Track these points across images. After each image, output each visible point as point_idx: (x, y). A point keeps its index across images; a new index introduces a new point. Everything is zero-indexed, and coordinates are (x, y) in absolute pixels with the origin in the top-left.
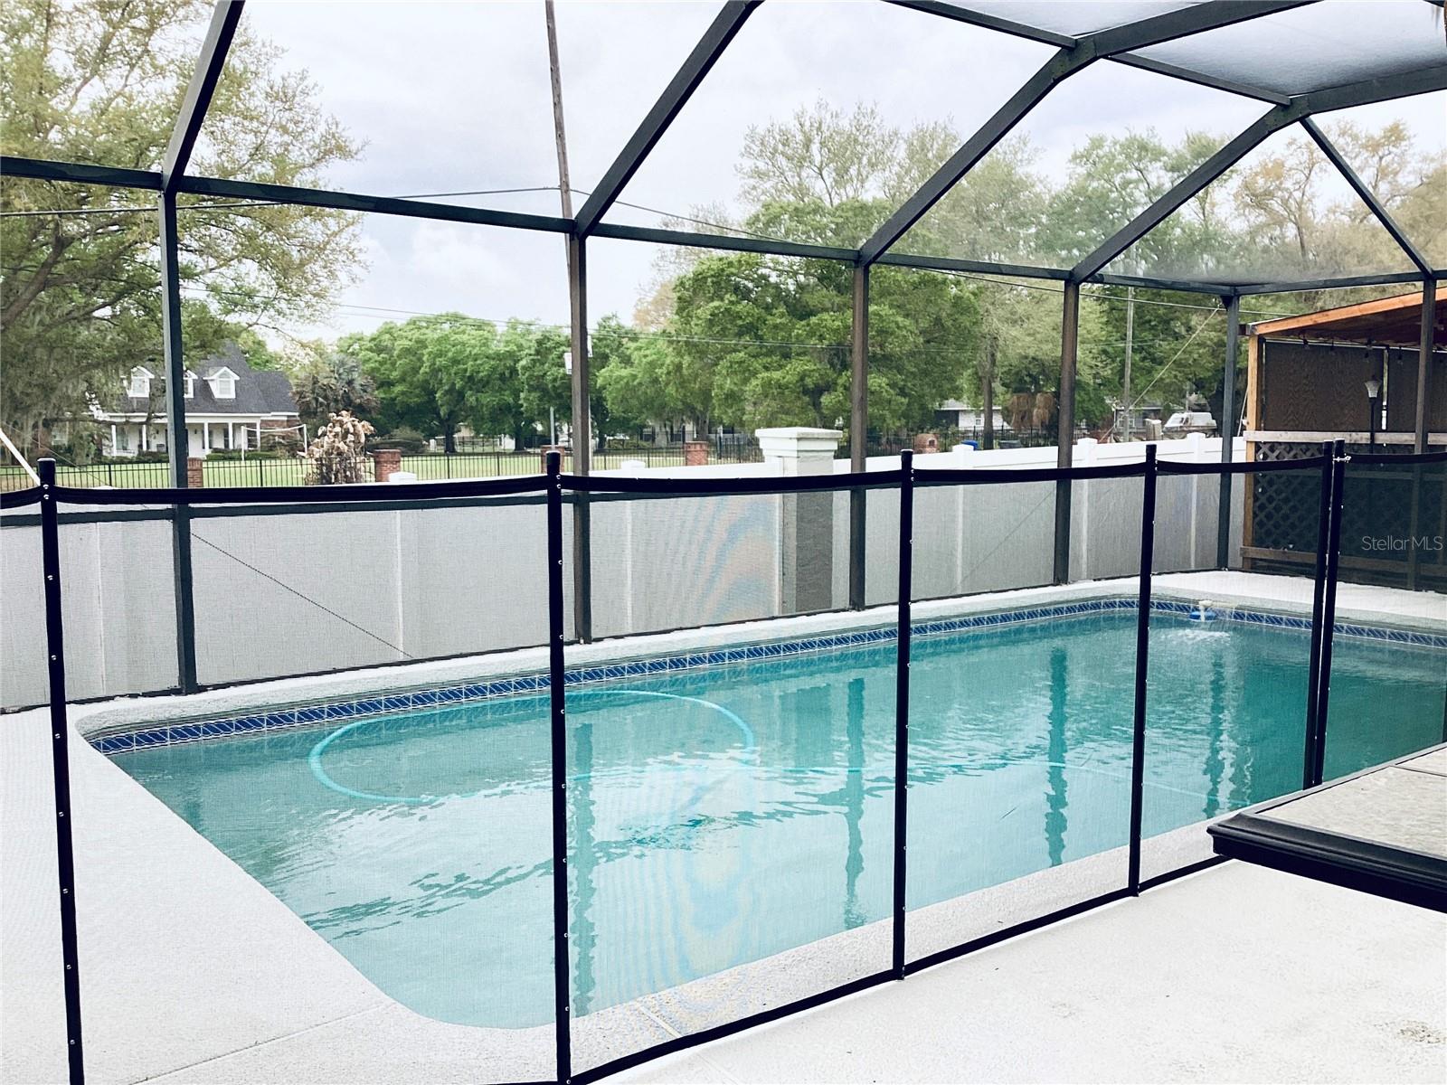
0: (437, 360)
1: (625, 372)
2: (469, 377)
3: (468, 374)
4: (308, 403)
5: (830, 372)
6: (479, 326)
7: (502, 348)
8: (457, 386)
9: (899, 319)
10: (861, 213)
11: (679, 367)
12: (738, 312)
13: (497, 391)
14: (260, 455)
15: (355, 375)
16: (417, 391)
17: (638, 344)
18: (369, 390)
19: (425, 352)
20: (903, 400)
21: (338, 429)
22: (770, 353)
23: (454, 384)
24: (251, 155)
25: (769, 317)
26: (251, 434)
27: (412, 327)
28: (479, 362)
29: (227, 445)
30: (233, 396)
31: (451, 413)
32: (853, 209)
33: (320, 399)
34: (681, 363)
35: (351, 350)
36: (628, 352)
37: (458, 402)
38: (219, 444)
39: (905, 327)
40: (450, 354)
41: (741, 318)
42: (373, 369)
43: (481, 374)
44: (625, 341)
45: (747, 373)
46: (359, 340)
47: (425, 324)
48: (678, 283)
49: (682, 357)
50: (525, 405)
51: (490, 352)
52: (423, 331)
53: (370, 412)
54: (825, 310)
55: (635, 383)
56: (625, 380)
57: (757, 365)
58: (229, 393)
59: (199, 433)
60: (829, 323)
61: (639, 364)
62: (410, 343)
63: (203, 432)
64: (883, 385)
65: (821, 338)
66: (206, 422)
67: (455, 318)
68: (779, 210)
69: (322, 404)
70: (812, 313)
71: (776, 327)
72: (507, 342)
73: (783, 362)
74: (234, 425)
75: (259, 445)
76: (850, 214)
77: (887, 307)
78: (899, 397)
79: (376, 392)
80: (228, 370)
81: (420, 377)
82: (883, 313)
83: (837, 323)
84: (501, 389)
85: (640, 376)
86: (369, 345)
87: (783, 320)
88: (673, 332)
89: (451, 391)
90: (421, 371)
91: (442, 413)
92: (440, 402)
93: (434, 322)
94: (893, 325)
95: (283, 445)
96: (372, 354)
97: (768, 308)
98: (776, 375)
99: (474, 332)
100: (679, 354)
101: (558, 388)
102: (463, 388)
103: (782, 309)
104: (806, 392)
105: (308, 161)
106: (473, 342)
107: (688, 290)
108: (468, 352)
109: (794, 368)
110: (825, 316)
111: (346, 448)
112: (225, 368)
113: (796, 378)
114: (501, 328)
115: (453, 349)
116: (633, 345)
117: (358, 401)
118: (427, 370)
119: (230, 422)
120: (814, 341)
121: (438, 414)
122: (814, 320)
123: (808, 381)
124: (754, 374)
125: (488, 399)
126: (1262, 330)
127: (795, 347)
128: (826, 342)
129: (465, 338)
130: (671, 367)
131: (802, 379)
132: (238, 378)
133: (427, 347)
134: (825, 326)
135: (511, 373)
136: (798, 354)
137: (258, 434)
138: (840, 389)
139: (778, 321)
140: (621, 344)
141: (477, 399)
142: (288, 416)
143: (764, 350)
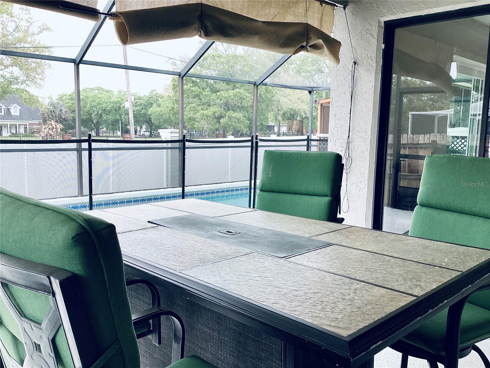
0: (93, 103)
1: (158, 109)
2: (104, 110)
3: (103, 108)
4: (46, 117)
5: (224, 111)
6: (108, 91)
7: (116, 100)
8: (100, 113)
9: (247, 94)
10: (234, 58)
11: (173, 108)
12: (193, 90)
13: (114, 115)
14: (29, 136)
15: (63, 108)
16: (86, 114)
17: (163, 100)
18: (68, 113)
19: (88, 100)
20: (248, 122)
21: (50, 127)
22: (204, 104)
23: (98, 112)
24: (14, 30)
25: (203, 92)
26: (25, 128)
27: (84, 91)
28: (107, 104)
29: (16, 132)
30: (18, 114)
31: (98, 122)
32: (232, 56)
33: (50, 116)
34: (174, 107)
35: (62, 99)
36: (160, 103)
37: (100, 118)
38: (14, 131)
39: (248, 97)
40: (97, 101)
41: (194, 92)
42: (70, 106)
43: (108, 109)
44: (159, 99)
45: (196, 111)
46: (65, 95)
47: (88, 90)
48: (173, 79)
49: (174, 105)
50: (123, 120)
51: (111, 101)
52: (88, 93)
53: (68, 121)
54: (223, 90)
55: (162, 113)
56: (158, 112)
57: (199, 108)
58: (17, 113)
59: (6, 127)
60: (223, 95)
61: (163, 107)
62: (83, 97)
63: (8, 127)
64: (241, 116)
65: (221, 100)
66: (9, 123)
67: (100, 89)
68: (207, 55)
69: (50, 118)
70: (218, 91)
71: (205, 95)
72: (117, 97)
73: (208, 107)
74: (19, 124)
75: (28, 132)
76: (231, 58)
77: (243, 90)
78: (246, 121)
79: (71, 114)
80: (17, 105)
81: (87, 109)
82: (241, 92)
83: (226, 95)
84: (115, 114)
85: (163, 111)
86: (68, 97)
87: (208, 93)
88: (172, 96)
89: (97, 114)
90: (87, 107)
91: (94, 121)
92: (93, 118)
93: (92, 90)
94: (245, 96)
95: (37, 132)
96: (69, 101)
97: (203, 89)
98: (205, 112)
99: (106, 94)
100: (173, 104)
101: (135, 114)
102: (102, 113)
103: (208, 89)
104: (215, 118)
105: (37, 32)
106: (105, 97)
107: (176, 82)
108: (103, 101)
109: (212, 109)
110: (222, 92)
111: (53, 133)
112: (16, 104)
113: (212, 113)
114: (116, 93)
115: (98, 100)
116: (161, 100)
117: (64, 117)
118: (89, 107)
119: (18, 123)
120: (218, 101)
121: (93, 122)
122: (218, 93)
123: (216, 114)
124: (198, 111)
125: (110, 117)
126: (321, 102)
127: (212, 103)
128: (222, 101)
129: (103, 95)
130: (171, 108)
131: (214, 114)
132: (20, 108)
133: (89, 99)
134: (222, 96)
135: (119, 108)
136: (213, 105)
137: (28, 128)
138: (227, 117)
139: (207, 93)
140: (157, 100)
141: (107, 117)
142: (39, 122)
143: (202, 103)
